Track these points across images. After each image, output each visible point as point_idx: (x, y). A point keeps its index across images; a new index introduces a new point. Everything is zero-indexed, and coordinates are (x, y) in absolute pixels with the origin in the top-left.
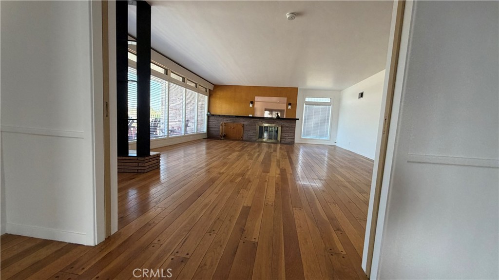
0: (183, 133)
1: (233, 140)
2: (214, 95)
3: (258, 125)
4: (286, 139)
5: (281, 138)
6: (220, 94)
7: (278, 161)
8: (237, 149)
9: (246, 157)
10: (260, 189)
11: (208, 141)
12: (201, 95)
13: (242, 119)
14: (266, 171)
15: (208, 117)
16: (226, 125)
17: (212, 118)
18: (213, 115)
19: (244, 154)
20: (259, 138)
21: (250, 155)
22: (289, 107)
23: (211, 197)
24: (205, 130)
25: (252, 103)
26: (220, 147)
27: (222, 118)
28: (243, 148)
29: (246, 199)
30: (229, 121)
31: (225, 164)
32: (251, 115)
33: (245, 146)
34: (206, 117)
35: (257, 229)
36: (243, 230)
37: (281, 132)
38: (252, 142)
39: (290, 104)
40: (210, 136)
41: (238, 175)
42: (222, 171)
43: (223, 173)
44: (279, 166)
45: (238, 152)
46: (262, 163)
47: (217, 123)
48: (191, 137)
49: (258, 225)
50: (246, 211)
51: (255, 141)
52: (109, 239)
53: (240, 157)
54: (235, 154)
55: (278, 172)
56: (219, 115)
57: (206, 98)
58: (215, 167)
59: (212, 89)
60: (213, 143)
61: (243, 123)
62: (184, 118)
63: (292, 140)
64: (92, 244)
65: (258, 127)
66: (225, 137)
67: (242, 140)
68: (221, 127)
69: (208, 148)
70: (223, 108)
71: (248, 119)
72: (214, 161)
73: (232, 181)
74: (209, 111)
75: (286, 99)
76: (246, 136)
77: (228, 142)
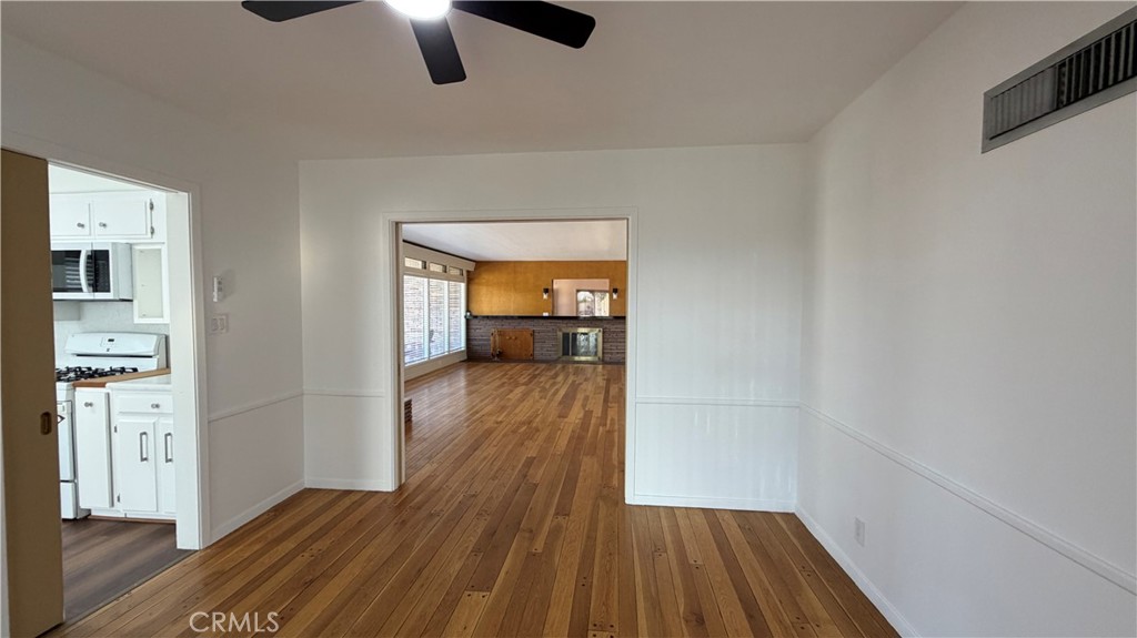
0: (426, 356)
1: (515, 361)
2: (476, 281)
3: (560, 330)
4: (612, 353)
5: (603, 353)
6: (486, 277)
7: (587, 398)
8: (522, 380)
9: (536, 394)
10: (550, 439)
11: (468, 368)
12: (453, 283)
13: (530, 322)
14: (563, 416)
15: (468, 322)
16: (501, 334)
17: (474, 322)
18: (476, 317)
19: (532, 390)
20: (564, 354)
21: (544, 390)
22: (615, 296)
23: (488, 450)
24: (462, 345)
25: (546, 291)
26: (492, 376)
27: (493, 322)
28: (535, 377)
29: (531, 450)
30: (507, 326)
31: (503, 408)
32: (546, 314)
33: (537, 372)
34: (463, 321)
35: (539, 474)
36: (525, 476)
37: (604, 342)
38: (550, 363)
39: (615, 291)
40: (473, 356)
41: (523, 423)
42: (500, 419)
43: (501, 422)
44: (584, 406)
45: (523, 387)
46: (560, 403)
47: (484, 331)
48: (440, 362)
49: (541, 472)
50: (530, 462)
51: (556, 361)
52: (401, 488)
53: (525, 396)
54: (519, 391)
55: (581, 415)
56: (488, 317)
57: (463, 286)
58: (490, 414)
59: (472, 269)
60: (479, 369)
61: (532, 328)
62: (426, 327)
63: (622, 356)
64: (390, 490)
65: (560, 334)
66: (501, 356)
67: (531, 360)
68: (492, 338)
69: (471, 382)
70: (494, 301)
71: (542, 321)
72: (486, 405)
73: (514, 432)
74: (468, 310)
75: (607, 281)
76: (538, 354)
77: (507, 366)
